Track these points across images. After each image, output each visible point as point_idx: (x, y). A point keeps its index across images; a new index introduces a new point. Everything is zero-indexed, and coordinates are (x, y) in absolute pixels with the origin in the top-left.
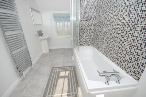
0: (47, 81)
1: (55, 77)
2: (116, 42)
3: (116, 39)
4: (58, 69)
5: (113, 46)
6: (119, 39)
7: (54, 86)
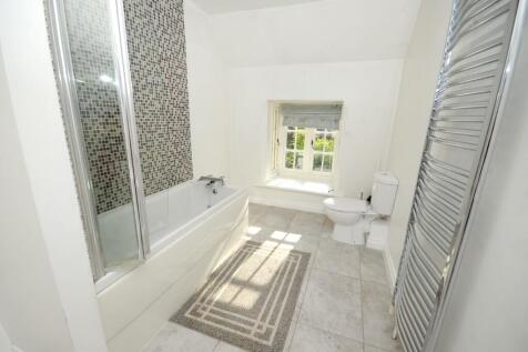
0: (301, 295)
1: (274, 294)
2: (152, 149)
3: (149, 144)
4: (254, 329)
5: (150, 161)
6: (156, 143)
7: (283, 274)
